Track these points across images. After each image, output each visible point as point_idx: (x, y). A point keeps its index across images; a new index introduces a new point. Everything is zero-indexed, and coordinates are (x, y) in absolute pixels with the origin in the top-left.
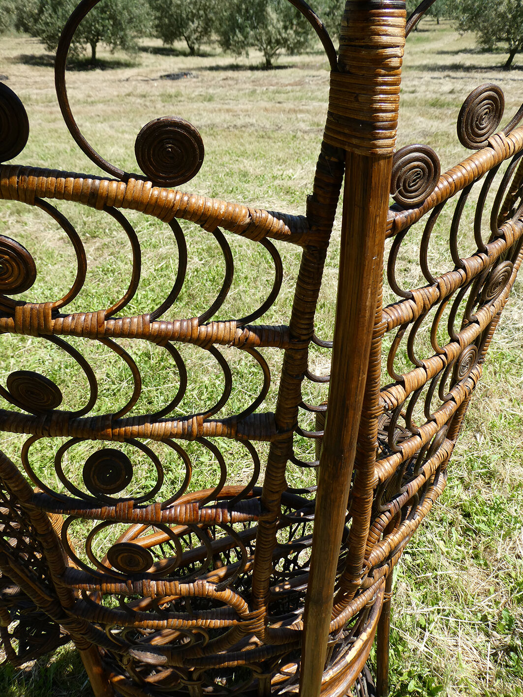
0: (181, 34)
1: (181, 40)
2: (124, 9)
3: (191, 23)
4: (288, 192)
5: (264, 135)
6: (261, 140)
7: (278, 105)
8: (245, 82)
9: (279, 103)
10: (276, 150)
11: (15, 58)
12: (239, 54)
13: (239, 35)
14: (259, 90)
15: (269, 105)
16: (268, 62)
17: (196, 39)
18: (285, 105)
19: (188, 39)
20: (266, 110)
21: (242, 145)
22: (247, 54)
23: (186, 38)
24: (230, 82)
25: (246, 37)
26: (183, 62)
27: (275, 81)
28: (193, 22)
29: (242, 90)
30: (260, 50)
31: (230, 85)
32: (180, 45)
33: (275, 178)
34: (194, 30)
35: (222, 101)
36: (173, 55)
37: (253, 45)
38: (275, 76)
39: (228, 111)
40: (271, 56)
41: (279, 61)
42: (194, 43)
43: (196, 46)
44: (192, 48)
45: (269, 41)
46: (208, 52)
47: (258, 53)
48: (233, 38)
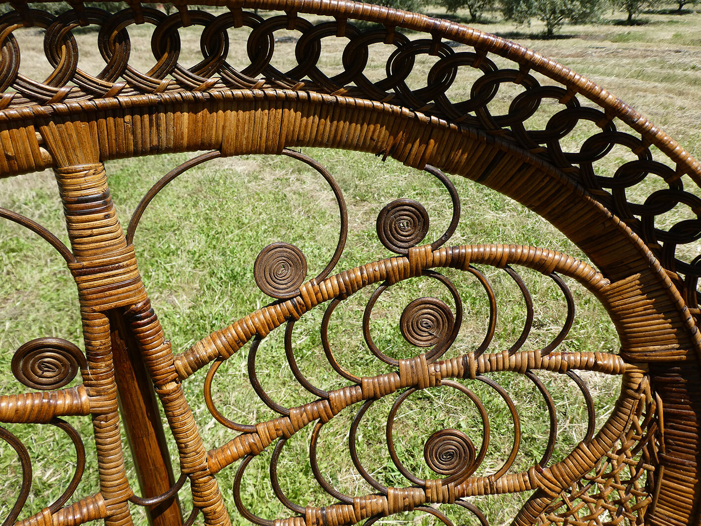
1: (464, 8)
12: (521, 23)
13: (523, 6)
16: (550, 31)
17: (480, 7)
19: (471, 7)
22: (529, 23)
23: (469, 6)
25: (529, 7)
27: (555, 51)
30: (543, 19)
32: (463, 12)
37: (535, 15)
38: (556, 46)
40: (554, 25)
41: (561, 30)
42: (476, 11)
43: (478, 14)
44: (473, 16)
45: (553, 12)
46: (489, 19)
47: (540, 22)
48: (517, 8)
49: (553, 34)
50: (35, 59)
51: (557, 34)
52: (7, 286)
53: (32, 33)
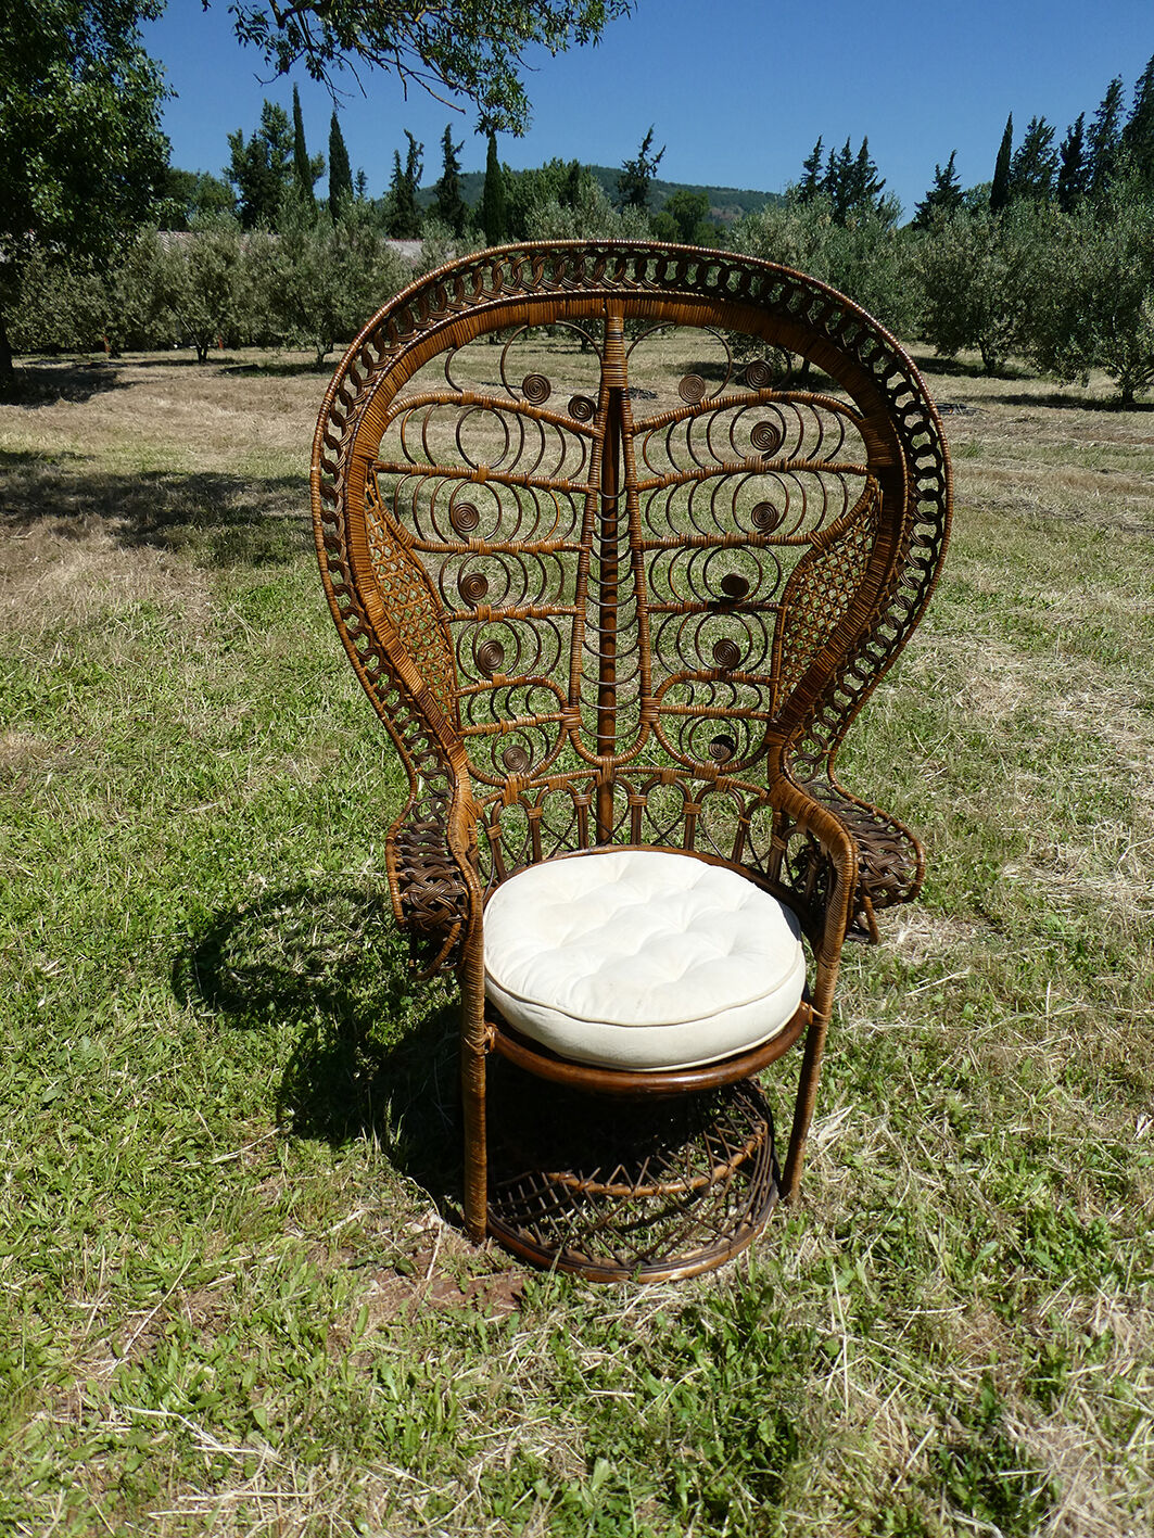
0: (975, 338)
1: (971, 348)
2: (873, 295)
3: (995, 321)
4: (1027, 630)
5: (1044, 525)
6: (1031, 533)
7: (1098, 475)
8: (1059, 429)
9: (1104, 471)
10: (1051, 554)
11: (680, 366)
12: (1071, 378)
13: (1074, 346)
14: (1079, 444)
15: (1078, 473)
16: (1127, 397)
17: (1001, 348)
18: (1112, 477)
19: (984, 345)
20: (1071, 481)
21: (991, 537)
22: (1085, 380)
23: (981, 344)
24: (1030, 426)
25: (1087, 351)
26: (963, 386)
27: (1121, 430)
28: (1000, 319)
29: (1047, 441)
30: (1113, 374)
31: (1024, 432)
32: (968, 356)
33: (1017, 601)
34: (1000, 332)
35: (992, 459)
36: (950, 373)
37: (1099, 364)
38: (1125, 423)
39: (996, 475)
40: (1133, 387)
41: (1147, 395)
42: (995, 354)
43: (998, 360)
44: (989, 363)
45: (1135, 361)
46: (1020, 371)
47: (1108, 380)
48: (1061, 349)
49: (1133, 401)
50: (206, 414)
51: (1141, 402)
52: (65, 730)
53: (211, 373)
